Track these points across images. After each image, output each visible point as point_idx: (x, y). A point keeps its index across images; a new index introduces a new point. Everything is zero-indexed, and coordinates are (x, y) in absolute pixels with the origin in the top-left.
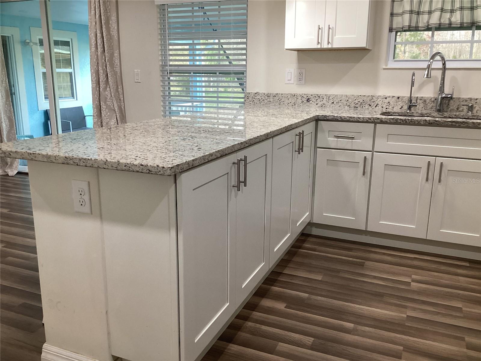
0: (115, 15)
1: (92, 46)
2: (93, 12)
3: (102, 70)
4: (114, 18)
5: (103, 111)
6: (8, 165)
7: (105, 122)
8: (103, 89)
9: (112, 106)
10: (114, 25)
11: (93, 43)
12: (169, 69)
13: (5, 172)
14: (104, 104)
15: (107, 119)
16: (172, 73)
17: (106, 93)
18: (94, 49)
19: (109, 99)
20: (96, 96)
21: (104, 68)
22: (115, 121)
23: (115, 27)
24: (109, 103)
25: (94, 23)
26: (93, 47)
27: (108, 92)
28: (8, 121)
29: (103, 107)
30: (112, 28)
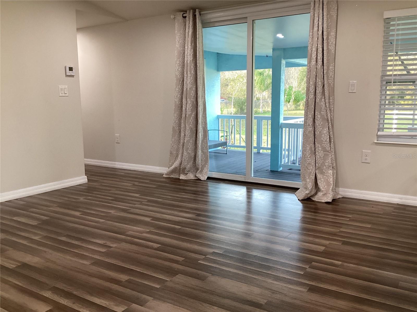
0: (335, 31)
1: (313, 59)
2: (316, 29)
3: (320, 82)
4: (333, 34)
5: (318, 121)
6: (199, 171)
7: (319, 131)
8: (320, 99)
9: (325, 116)
10: (332, 40)
11: (314, 57)
12: (394, 78)
13: (196, 176)
14: (319, 114)
15: (320, 128)
16: (396, 82)
17: (322, 103)
18: (315, 62)
19: (324, 109)
20: (312, 106)
21: (322, 80)
22: (327, 129)
23: (333, 41)
24: (323, 113)
25: (317, 39)
26: (314, 61)
27: (323, 103)
28: (203, 131)
29: (317, 117)
30: (330, 43)
